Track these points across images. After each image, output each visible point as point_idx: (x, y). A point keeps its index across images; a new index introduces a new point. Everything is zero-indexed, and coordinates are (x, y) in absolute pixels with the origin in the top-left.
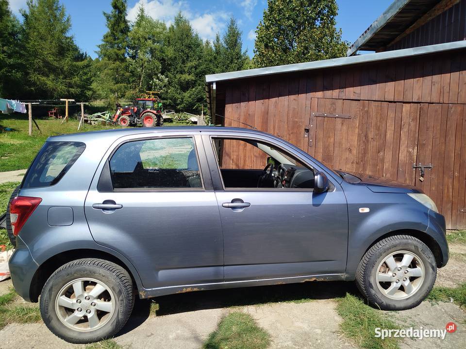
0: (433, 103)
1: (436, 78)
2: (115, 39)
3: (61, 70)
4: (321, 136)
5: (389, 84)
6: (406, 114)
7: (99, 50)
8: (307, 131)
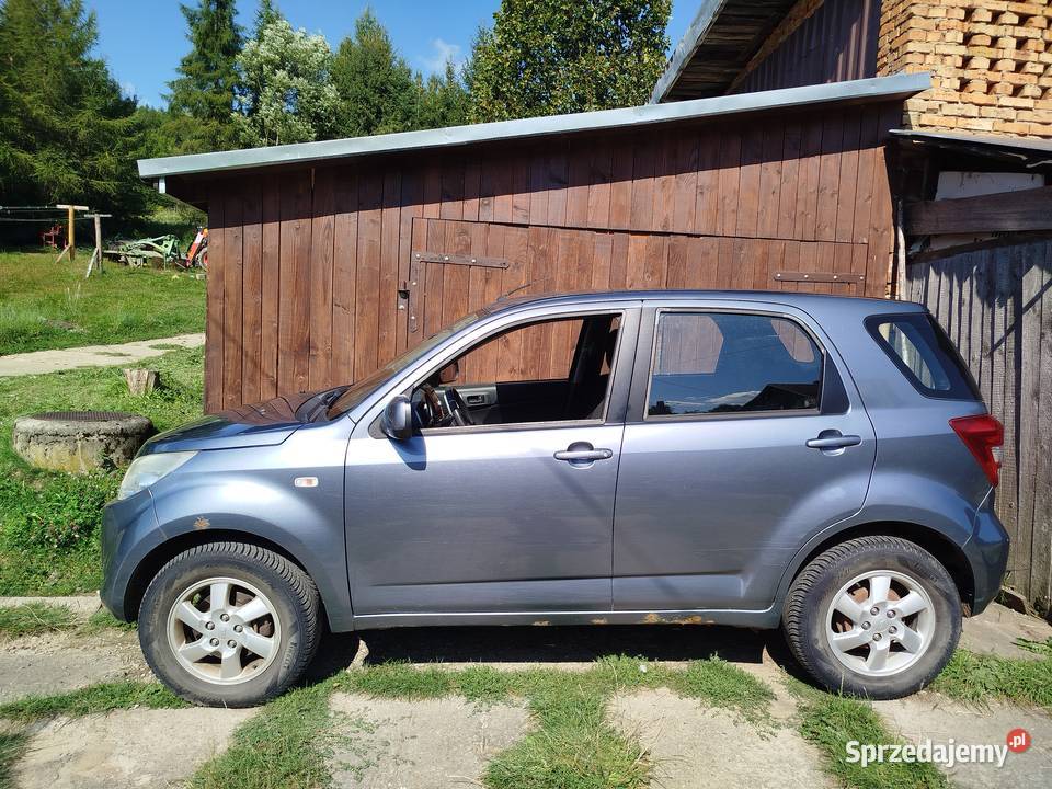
0: (699, 236)
1: (705, 176)
2: (208, 68)
3: (71, 137)
4: (438, 308)
5: (595, 188)
6: (637, 260)
7: (169, 92)
8: (405, 294)
